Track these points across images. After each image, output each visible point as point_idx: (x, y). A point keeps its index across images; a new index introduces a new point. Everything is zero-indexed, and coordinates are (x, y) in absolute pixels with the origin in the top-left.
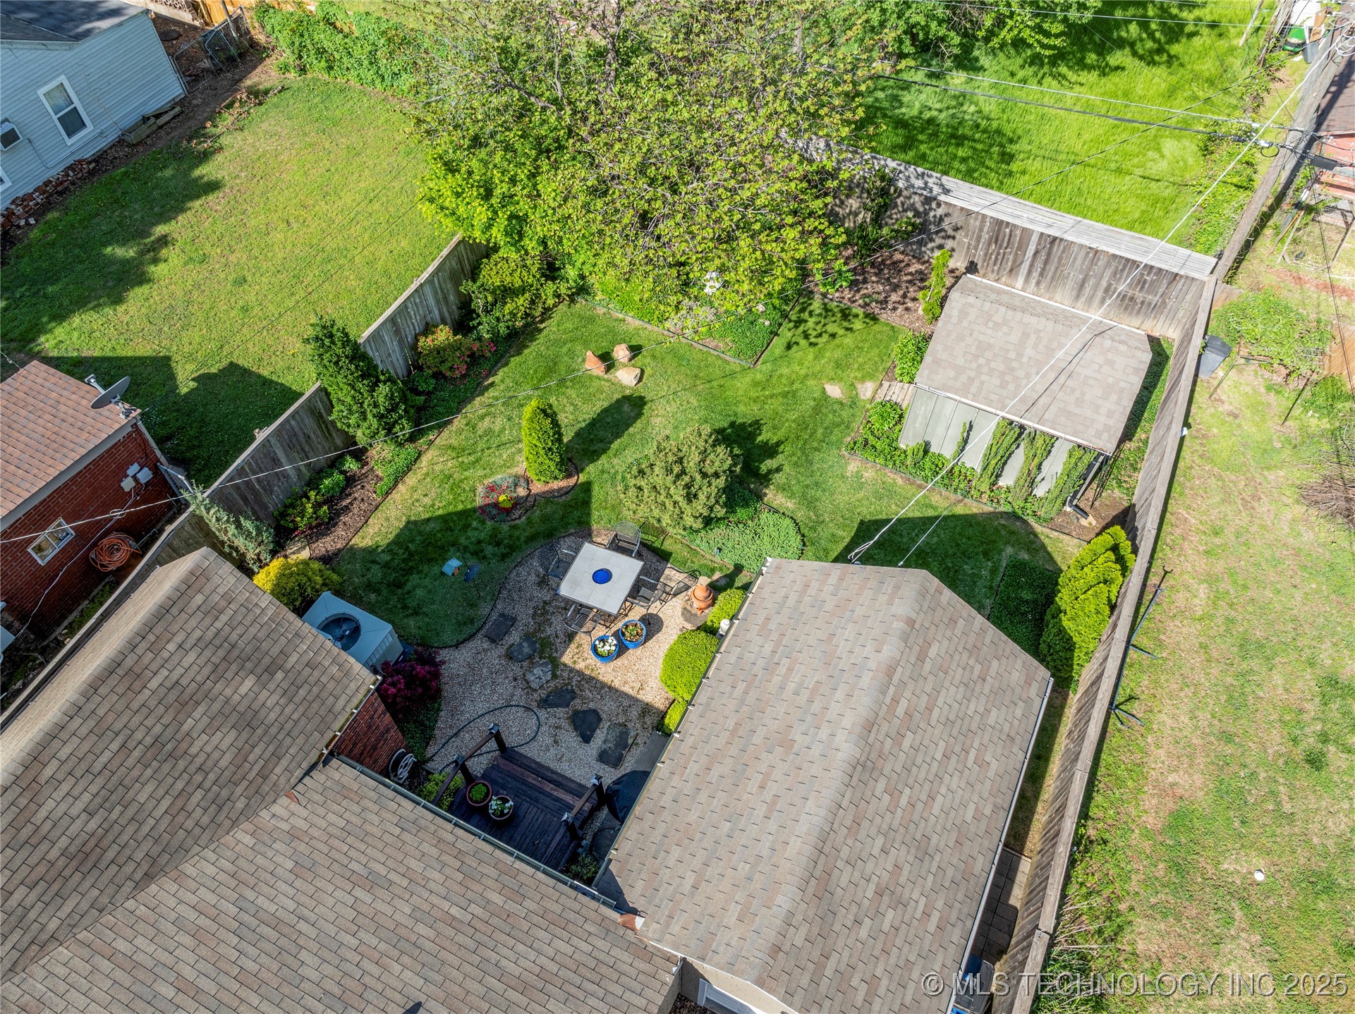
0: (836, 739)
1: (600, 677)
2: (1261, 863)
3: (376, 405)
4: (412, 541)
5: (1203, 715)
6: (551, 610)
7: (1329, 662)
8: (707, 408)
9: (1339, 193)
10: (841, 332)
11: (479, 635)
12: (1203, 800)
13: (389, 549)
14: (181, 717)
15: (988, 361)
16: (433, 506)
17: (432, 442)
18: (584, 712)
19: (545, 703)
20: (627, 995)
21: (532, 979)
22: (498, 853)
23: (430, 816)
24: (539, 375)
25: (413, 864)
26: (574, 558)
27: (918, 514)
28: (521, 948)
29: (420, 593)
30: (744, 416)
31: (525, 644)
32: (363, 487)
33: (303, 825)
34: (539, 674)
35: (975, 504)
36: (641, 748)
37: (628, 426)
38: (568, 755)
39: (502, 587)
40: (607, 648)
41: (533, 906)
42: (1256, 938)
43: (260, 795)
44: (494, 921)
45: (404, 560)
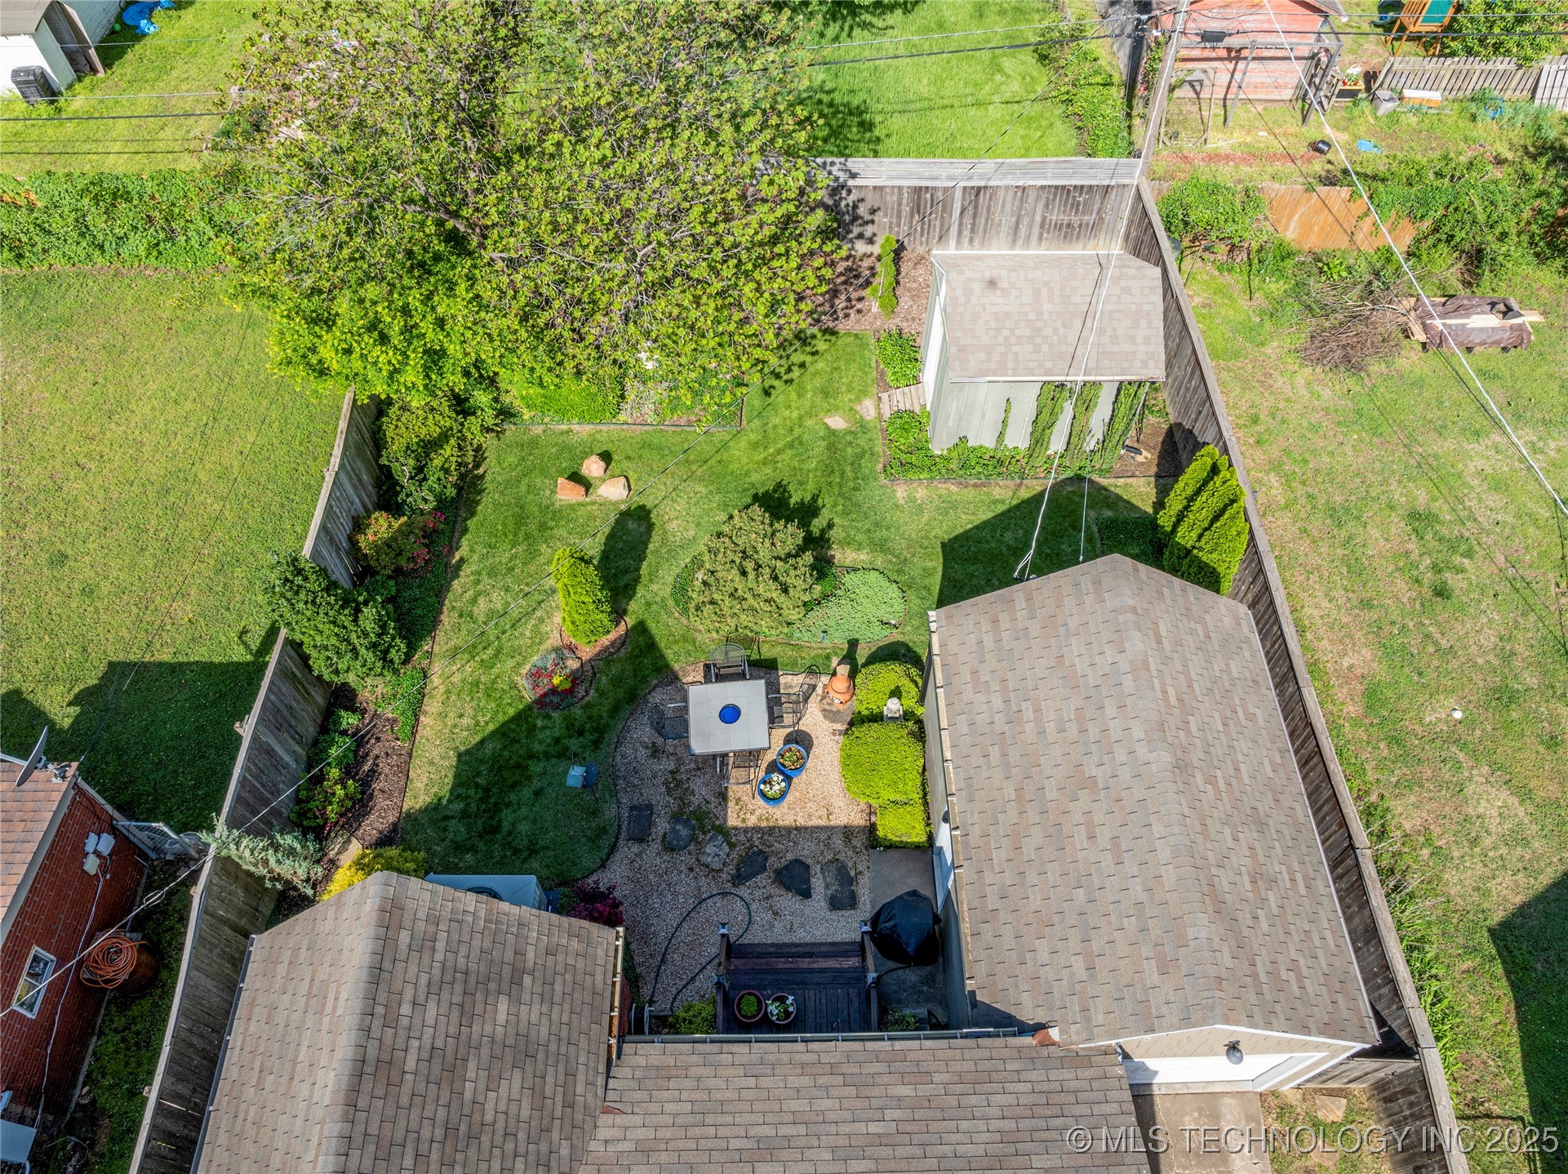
0: (1138, 753)
1: (781, 823)
2: (1451, 702)
3: (366, 634)
4: (478, 774)
5: (1338, 593)
6: (684, 777)
7: (1403, 499)
8: (718, 491)
9: (1190, 65)
10: (809, 359)
11: (621, 842)
12: (1381, 671)
13: (455, 795)
14: (457, 1086)
15: (1012, 330)
16: (477, 724)
17: (429, 654)
18: (786, 867)
19: (739, 879)
20: (1096, 1109)
21: (998, 1149)
22: (870, 1045)
23: (773, 1047)
24: (511, 527)
25: (795, 1105)
26: (686, 709)
27: (990, 515)
28: (965, 1125)
29: (523, 828)
30: (763, 484)
31: (679, 827)
32: (378, 739)
33: (649, 1133)
34: (712, 851)
35: (1035, 482)
36: (867, 874)
37: (646, 544)
38: (797, 921)
39: (615, 777)
40: (776, 787)
41: (946, 1077)
42: (1485, 770)
43: (578, 1129)
44: (920, 1114)
45: (481, 800)
